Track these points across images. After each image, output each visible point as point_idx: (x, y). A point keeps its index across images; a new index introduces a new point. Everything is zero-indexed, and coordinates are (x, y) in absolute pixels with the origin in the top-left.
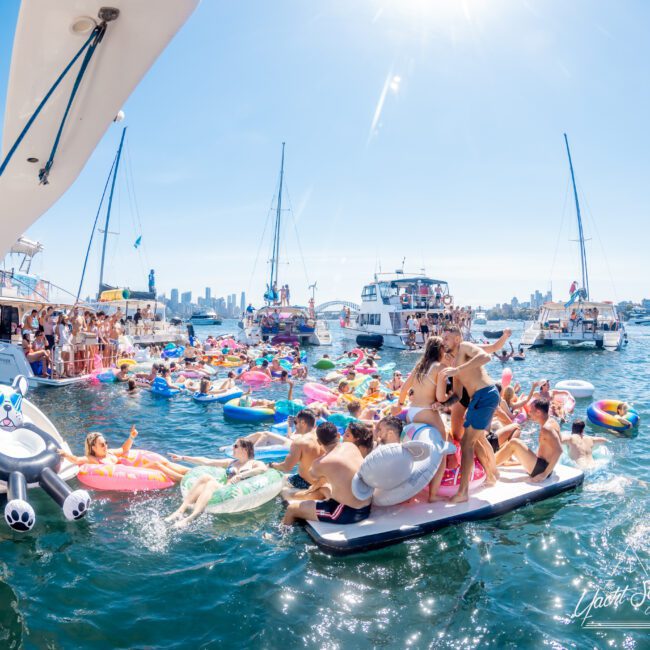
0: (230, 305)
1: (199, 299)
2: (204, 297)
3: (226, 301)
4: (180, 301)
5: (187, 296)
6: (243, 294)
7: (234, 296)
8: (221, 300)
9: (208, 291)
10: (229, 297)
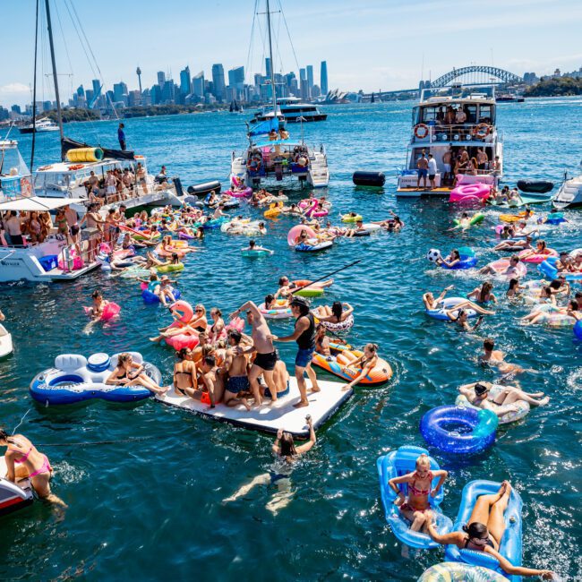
0: (303, 82)
1: (257, 77)
2: (264, 74)
3: (298, 78)
4: (227, 83)
5: (238, 74)
6: (324, 64)
7: (310, 69)
8: (291, 76)
9: (269, 63)
10: (302, 71)
